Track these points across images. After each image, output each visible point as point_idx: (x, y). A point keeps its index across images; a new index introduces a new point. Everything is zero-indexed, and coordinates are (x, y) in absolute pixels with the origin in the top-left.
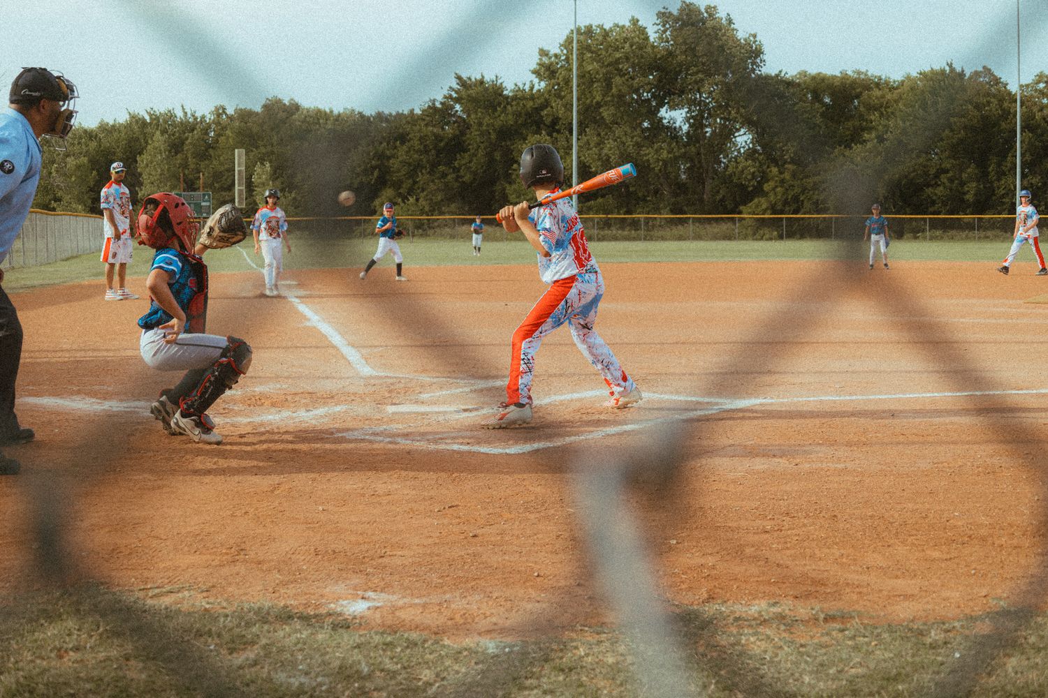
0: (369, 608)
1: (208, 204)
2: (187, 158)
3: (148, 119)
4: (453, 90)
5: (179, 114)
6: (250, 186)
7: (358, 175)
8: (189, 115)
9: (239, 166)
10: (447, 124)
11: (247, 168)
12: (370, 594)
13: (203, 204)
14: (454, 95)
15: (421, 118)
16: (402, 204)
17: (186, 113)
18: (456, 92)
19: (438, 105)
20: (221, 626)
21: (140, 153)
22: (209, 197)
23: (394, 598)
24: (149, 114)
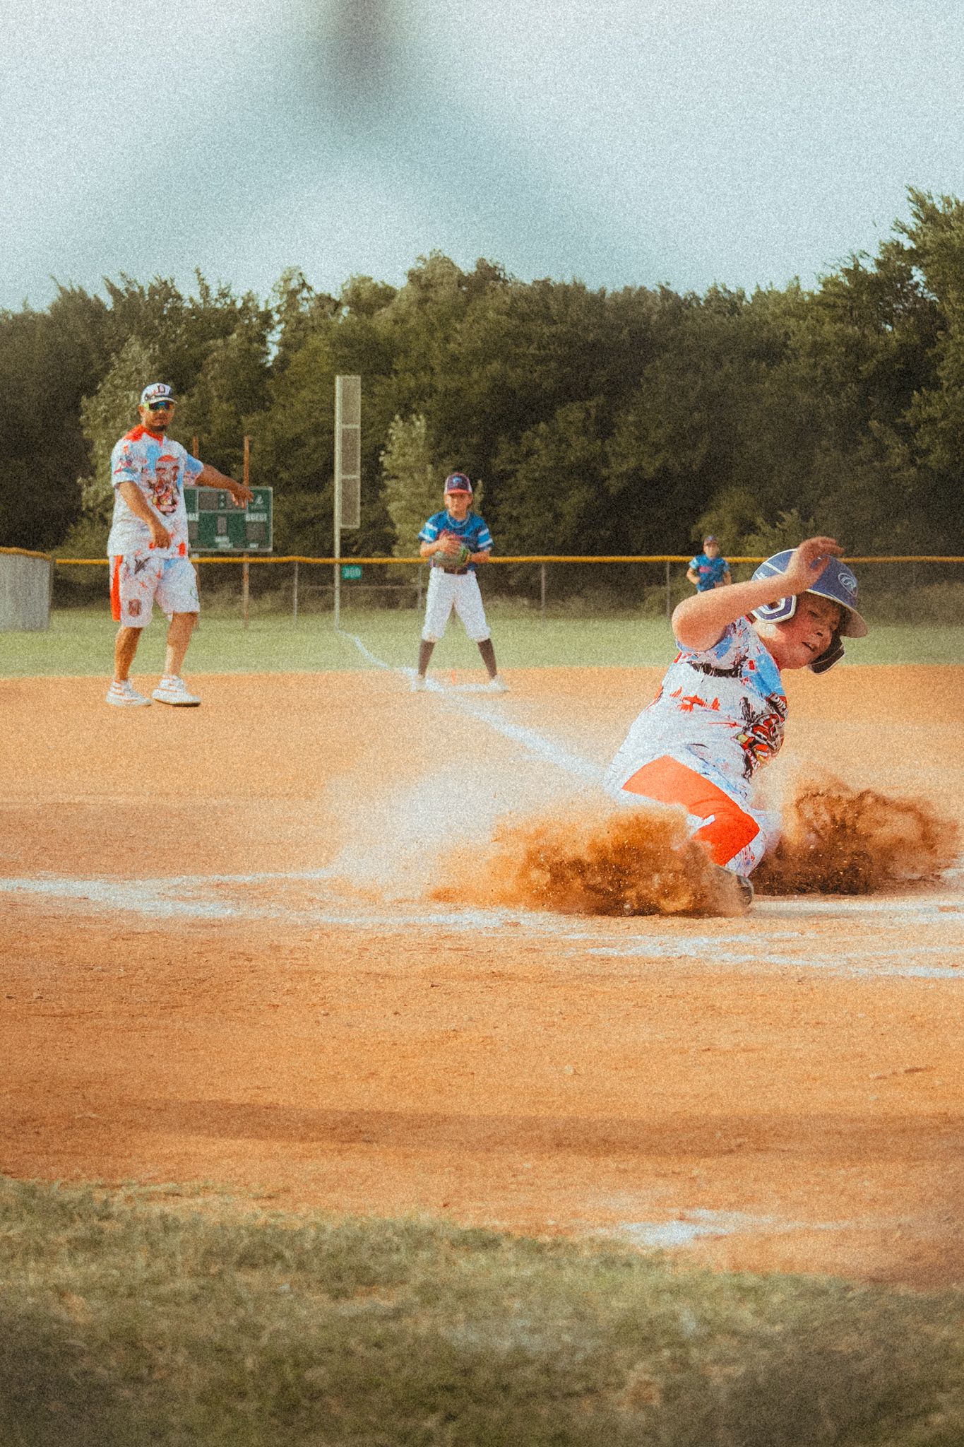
0: (697, 1238)
1: (262, 517)
2: (206, 401)
3: (108, 301)
4: (904, 230)
5: (189, 292)
6: (373, 476)
7: (657, 448)
8: (214, 294)
9: (345, 421)
10: (888, 318)
11: (366, 424)
12: (703, 1213)
13: (249, 518)
14: (908, 244)
15: (820, 302)
16: (767, 528)
17: (206, 291)
18: (912, 236)
19: (869, 267)
20: (308, 1246)
21: (91, 391)
22: (266, 502)
23: (767, 1221)
24: (113, 291)
